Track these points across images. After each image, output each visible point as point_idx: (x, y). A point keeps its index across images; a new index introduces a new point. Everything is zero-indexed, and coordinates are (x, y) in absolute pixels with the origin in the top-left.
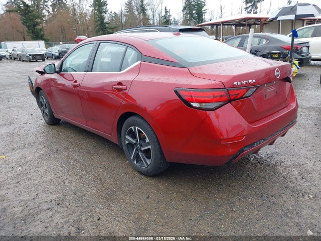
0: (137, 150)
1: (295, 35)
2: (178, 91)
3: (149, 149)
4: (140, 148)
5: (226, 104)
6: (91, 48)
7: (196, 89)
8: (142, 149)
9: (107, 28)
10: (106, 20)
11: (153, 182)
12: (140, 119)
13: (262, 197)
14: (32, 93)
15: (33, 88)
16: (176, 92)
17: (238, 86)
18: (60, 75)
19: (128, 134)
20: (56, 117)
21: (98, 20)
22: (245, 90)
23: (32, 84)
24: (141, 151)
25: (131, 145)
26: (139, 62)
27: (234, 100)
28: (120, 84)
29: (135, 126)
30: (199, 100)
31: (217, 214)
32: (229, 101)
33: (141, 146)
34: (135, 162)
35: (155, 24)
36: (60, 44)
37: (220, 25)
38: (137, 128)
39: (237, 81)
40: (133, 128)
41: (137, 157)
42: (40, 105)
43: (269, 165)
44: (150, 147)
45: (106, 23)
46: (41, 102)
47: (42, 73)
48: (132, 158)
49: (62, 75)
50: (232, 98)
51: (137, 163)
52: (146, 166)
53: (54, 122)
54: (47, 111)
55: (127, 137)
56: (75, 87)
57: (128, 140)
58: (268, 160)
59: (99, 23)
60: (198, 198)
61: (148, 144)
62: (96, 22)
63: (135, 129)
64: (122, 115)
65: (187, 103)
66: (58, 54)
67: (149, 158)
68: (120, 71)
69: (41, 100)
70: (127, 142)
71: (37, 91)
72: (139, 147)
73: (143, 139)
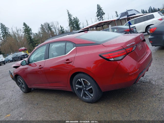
0: (84, 91)
1: (130, 24)
2: (101, 55)
3: (91, 89)
4: (86, 89)
5: (126, 55)
6: (45, 48)
7: (111, 52)
8: (87, 89)
9: (34, 41)
10: (32, 38)
11: (97, 105)
12: (83, 74)
13: (153, 97)
14: (13, 79)
15: (13, 76)
16: (100, 56)
17: (129, 47)
18: (29, 65)
19: (77, 84)
20: (29, 88)
21: (28, 39)
22: (132, 47)
23: (12, 74)
24: (86, 90)
25: (80, 90)
26: (75, 48)
27: (129, 53)
28: (68, 60)
29: (80, 79)
30: (114, 57)
31: (137, 110)
32: (127, 54)
33: (86, 88)
34: (84, 97)
35: (58, 35)
36: (11, 54)
37: (89, 28)
38: (82, 79)
39: (128, 44)
40: (79, 80)
41: (85, 95)
42: (18, 84)
43: (147, 82)
44: (91, 87)
45: (33, 39)
46: (19, 82)
47: (16, 67)
48: (82, 96)
49: (30, 65)
50: (128, 52)
51: (85, 98)
52: (91, 98)
53: (28, 90)
54: (23, 86)
55: (76, 86)
56: (40, 68)
57: (77, 87)
58: (145, 80)
59: (29, 40)
60: (124, 106)
61: (90, 86)
62: (27, 39)
63: (81, 80)
64: (72, 75)
65: (107, 59)
66: (12, 59)
67: (92, 93)
68: (65, 54)
69: (19, 81)
70: (77, 88)
71: (16, 77)
72: (84, 89)
73: (86, 84)
